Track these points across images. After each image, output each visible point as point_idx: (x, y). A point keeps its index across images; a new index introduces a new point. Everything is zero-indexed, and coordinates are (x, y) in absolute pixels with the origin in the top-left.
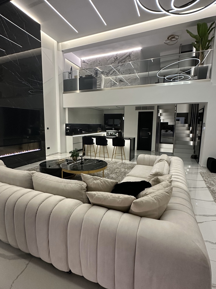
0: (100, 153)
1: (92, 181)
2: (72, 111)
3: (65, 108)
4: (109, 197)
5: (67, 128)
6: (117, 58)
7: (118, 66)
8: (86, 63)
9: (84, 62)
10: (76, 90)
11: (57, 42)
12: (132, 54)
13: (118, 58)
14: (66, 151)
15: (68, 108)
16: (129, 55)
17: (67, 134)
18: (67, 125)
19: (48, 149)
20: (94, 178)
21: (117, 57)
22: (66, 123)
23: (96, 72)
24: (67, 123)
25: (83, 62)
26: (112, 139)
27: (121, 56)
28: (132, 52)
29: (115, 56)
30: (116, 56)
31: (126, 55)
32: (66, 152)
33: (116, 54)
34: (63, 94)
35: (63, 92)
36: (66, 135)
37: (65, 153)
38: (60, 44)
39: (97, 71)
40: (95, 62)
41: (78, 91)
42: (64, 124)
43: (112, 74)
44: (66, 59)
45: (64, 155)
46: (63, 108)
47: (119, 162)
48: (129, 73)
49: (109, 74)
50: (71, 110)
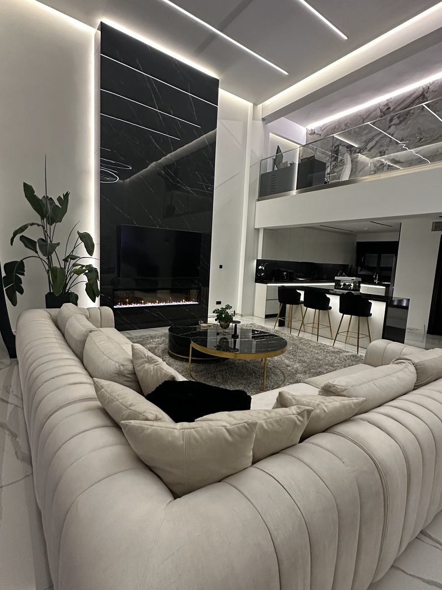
0: (313, 325)
1: (144, 364)
2: (273, 234)
3: (258, 230)
4: (117, 400)
5: (260, 267)
6: (389, 108)
7: (390, 127)
8: (317, 134)
9: (313, 133)
10: (291, 189)
11: (254, 104)
12: (430, 90)
13: (391, 109)
14: (253, 313)
15: (265, 229)
16: (423, 93)
17: (259, 279)
18: (259, 262)
19: (217, 304)
20: (149, 359)
21: (390, 105)
22: (258, 259)
23: (335, 149)
24: (260, 258)
25: (310, 134)
26: (338, 297)
27: (400, 102)
28: (431, 85)
29: (385, 105)
30: (387, 104)
31: (413, 96)
32: (253, 315)
33: (388, 100)
34: (257, 202)
35: (257, 197)
36: (256, 281)
37: (251, 317)
38: (260, 106)
39: (339, 148)
40: (335, 128)
41: (294, 192)
42: (253, 259)
43: (372, 148)
44: (270, 134)
45: (247, 319)
46: (255, 229)
47: (347, 352)
48: (418, 138)
49: (366, 148)
50: (270, 233)
